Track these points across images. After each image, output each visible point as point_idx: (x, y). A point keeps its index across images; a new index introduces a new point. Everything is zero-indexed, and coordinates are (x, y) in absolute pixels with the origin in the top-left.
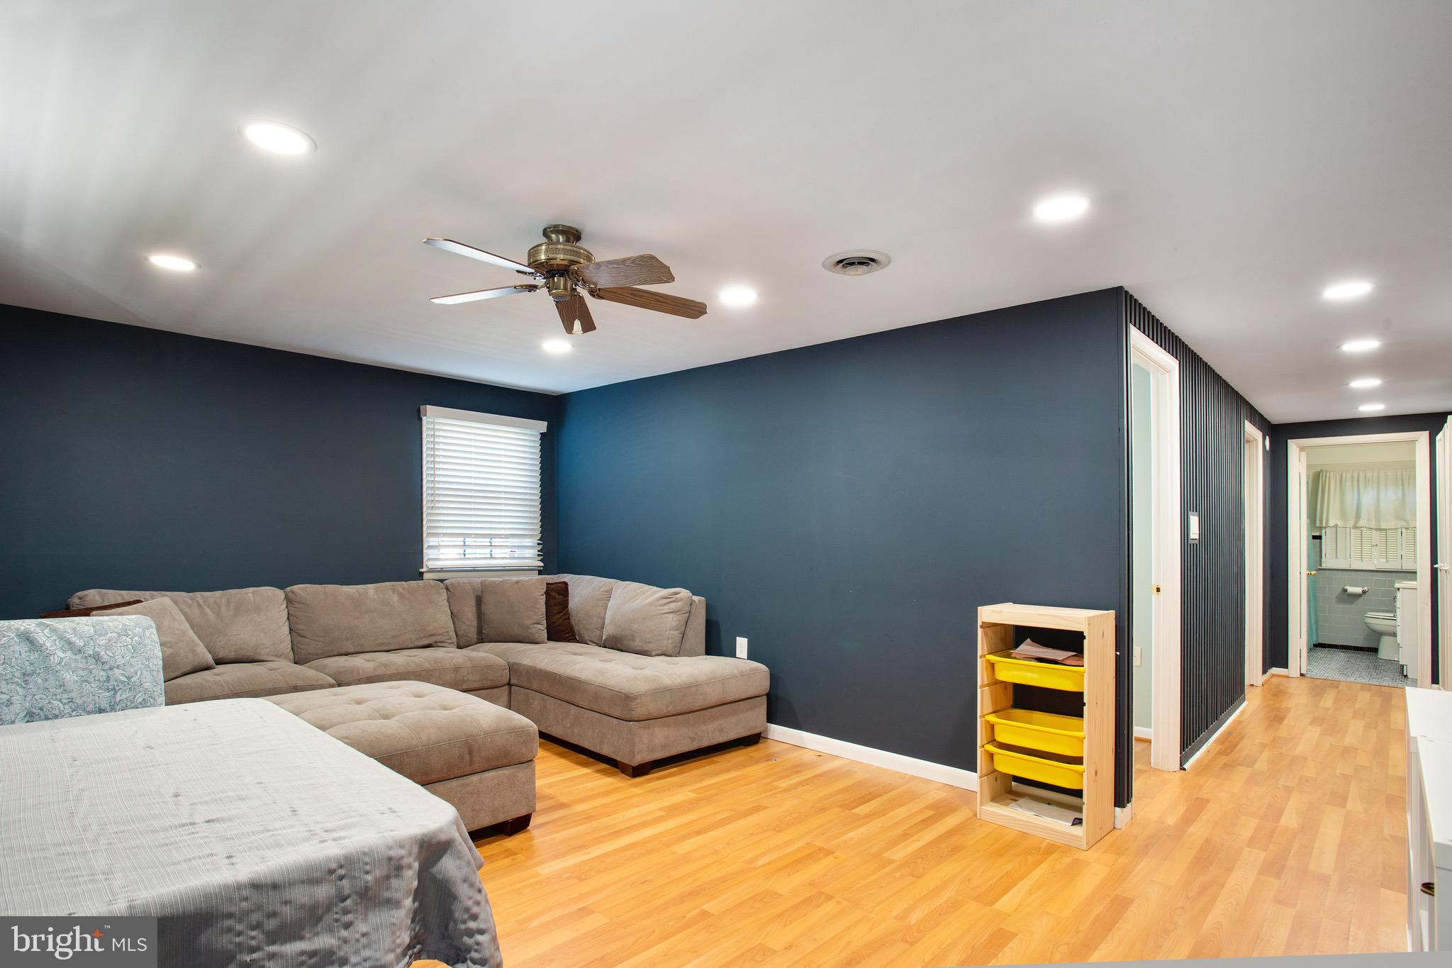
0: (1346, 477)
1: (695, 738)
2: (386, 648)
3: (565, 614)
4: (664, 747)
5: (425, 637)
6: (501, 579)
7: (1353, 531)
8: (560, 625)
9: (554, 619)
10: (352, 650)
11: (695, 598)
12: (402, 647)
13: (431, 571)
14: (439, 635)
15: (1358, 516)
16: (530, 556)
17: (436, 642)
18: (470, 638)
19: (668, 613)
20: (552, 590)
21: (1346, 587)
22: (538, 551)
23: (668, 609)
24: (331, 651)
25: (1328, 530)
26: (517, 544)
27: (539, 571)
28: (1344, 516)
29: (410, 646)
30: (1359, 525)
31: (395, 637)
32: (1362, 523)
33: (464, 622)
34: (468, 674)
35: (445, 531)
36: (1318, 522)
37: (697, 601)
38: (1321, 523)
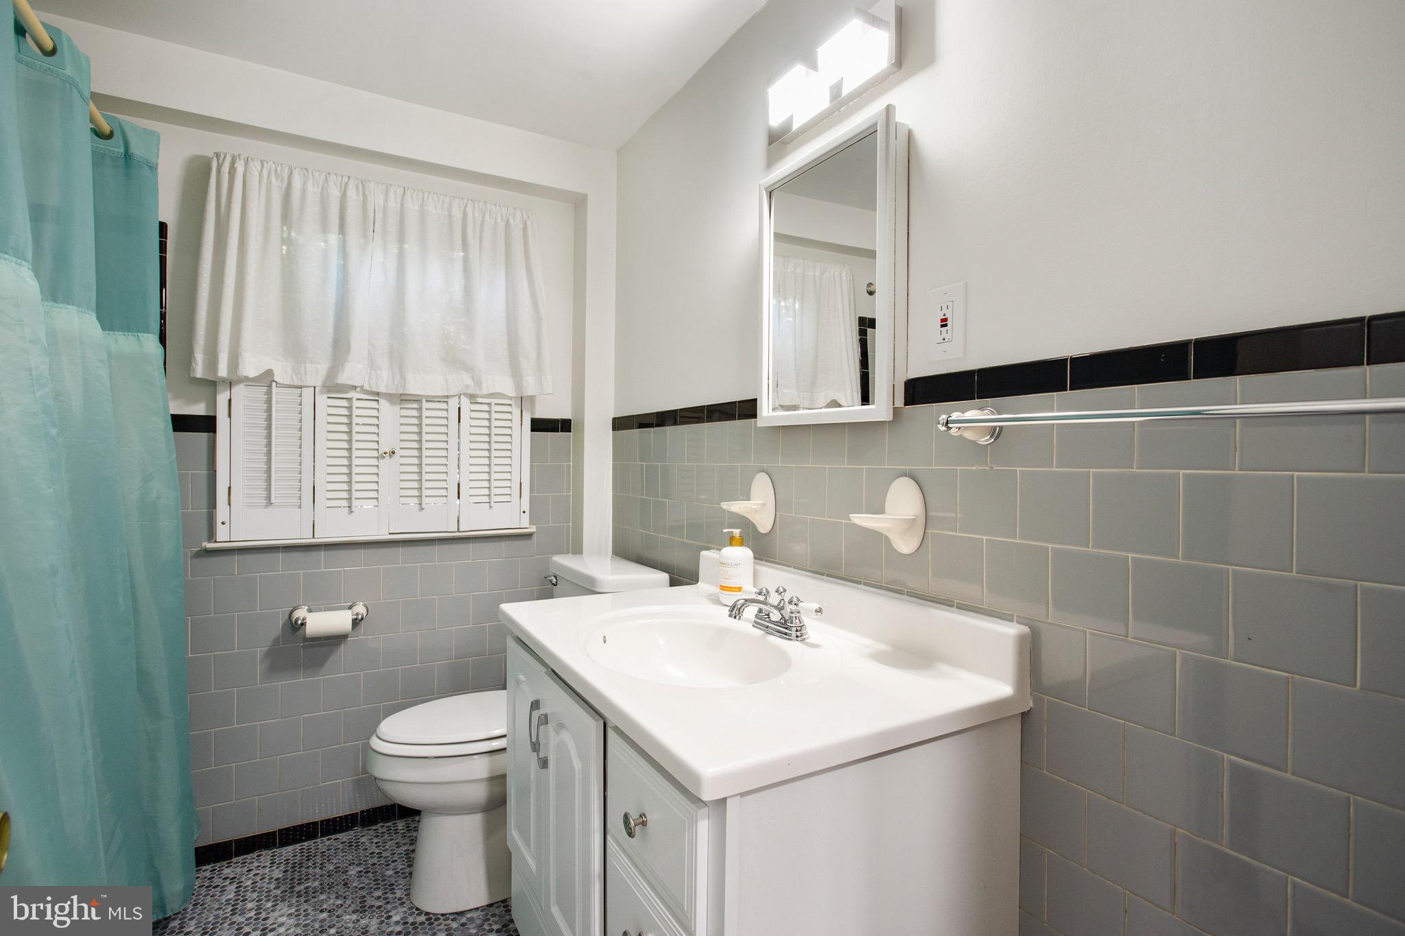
0: (304, 191)
7: (322, 400)
15: (340, 347)
21: (301, 613)
25: (239, 392)
28: (295, 349)
30: (344, 378)
32: (355, 372)
36: (199, 357)
38: (212, 362)
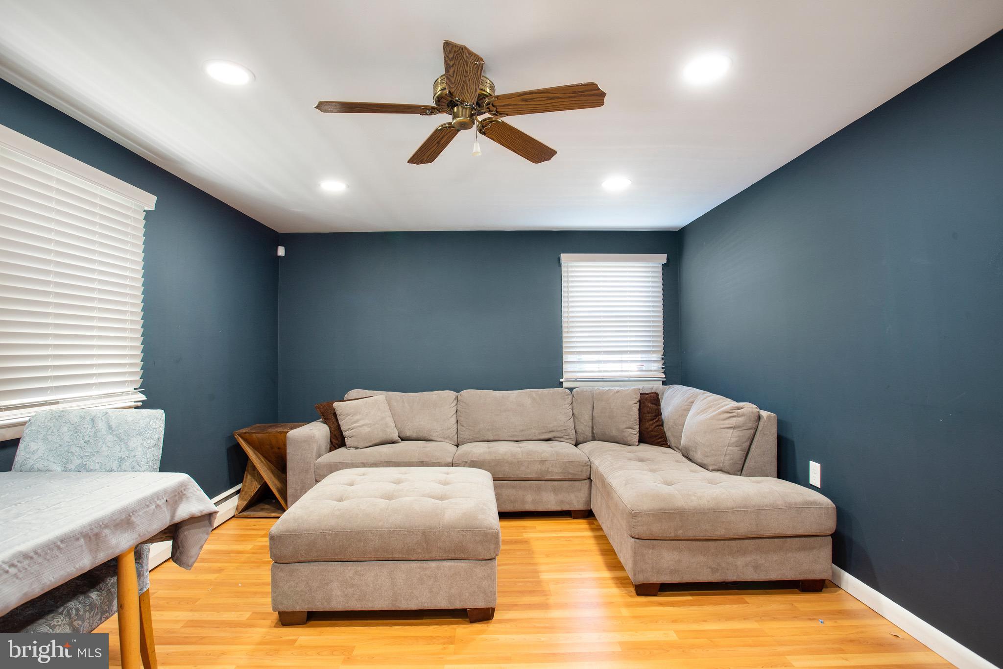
1: (717, 570)
2: (516, 439)
3: (656, 422)
4: (673, 572)
5: (546, 432)
6: (607, 389)
8: (652, 431)
9: (648, 425)
10: (491, 438)
11: (764, 414)
12: (528, 438)
13: (568, 381)
14: (557, 431)
16: (655, 369)
17: (555, 437)
18: (586, 435)
19: (728, 428)
20: (646, 399)
22: (662, 365)
23: (729, 424)
24: (478, 438)
26: (644, 359)
27: (663, 381)
29: (535, 438)
31: (523, 431)
33: (581, 423)
34: (552, 466)
35: (578, 350)
37: (765, 418)
